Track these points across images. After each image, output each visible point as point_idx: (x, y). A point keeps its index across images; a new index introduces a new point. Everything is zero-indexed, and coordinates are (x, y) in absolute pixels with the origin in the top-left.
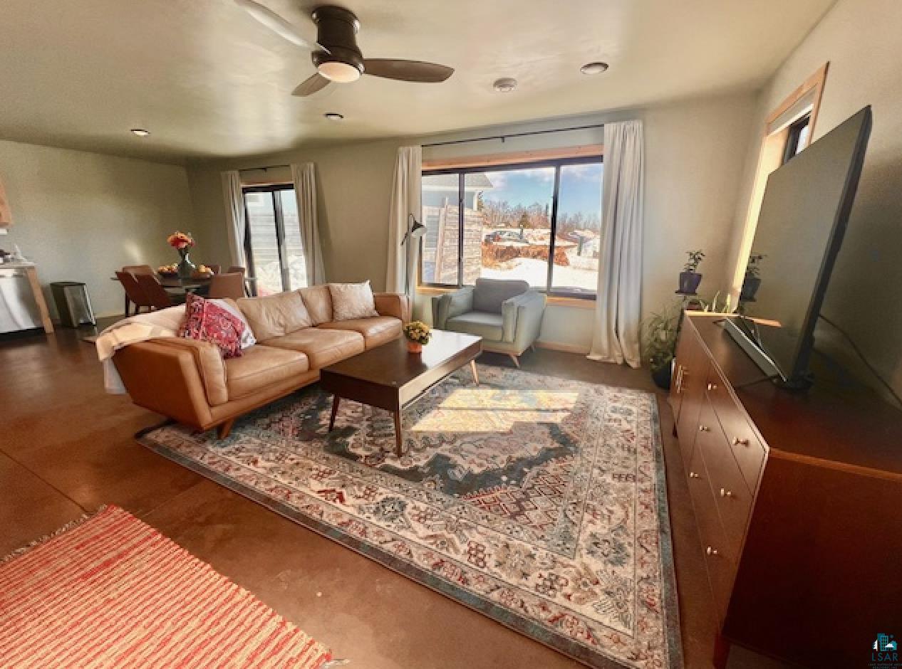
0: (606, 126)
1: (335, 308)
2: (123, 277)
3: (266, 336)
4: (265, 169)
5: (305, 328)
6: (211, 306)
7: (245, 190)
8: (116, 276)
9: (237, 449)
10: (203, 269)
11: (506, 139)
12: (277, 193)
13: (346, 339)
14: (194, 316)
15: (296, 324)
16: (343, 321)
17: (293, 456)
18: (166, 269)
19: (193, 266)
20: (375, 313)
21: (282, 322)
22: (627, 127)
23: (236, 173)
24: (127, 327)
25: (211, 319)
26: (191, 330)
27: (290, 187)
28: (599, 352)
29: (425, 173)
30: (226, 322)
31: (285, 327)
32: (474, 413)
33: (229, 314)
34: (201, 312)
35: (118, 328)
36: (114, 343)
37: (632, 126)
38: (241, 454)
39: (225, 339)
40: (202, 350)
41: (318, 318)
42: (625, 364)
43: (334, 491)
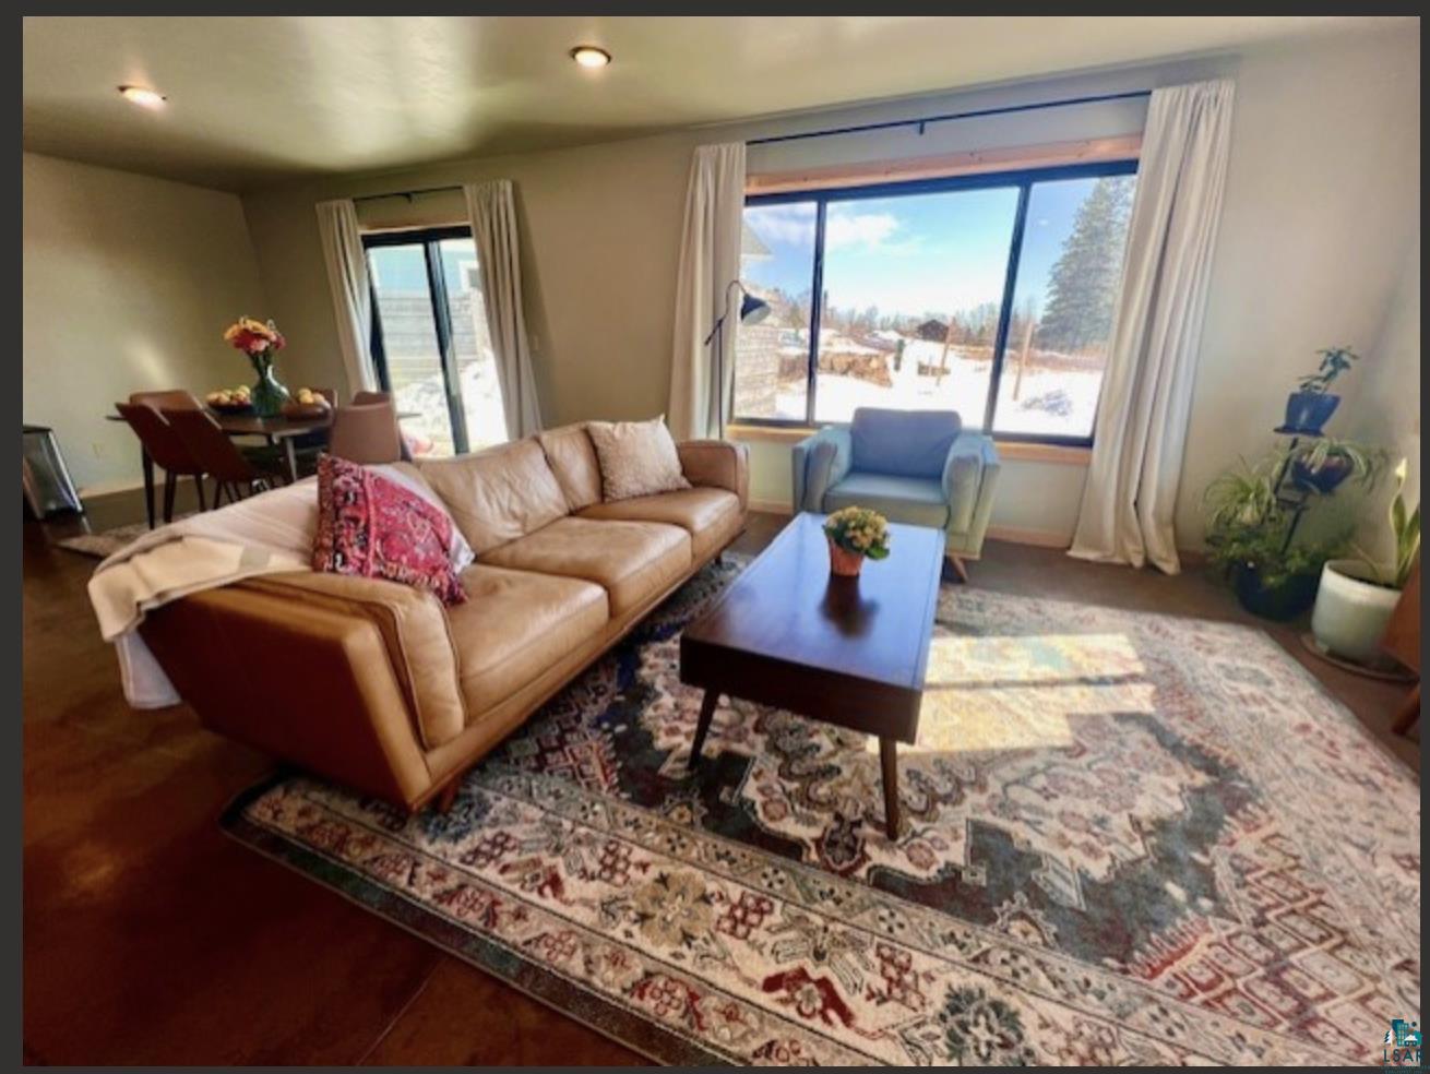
0: (1157, 95)
1: (605, 474)
2: (134, 414)
3: (491, 543)
4: (408, 195)
5: (559, 518)
6: (381, 484)
7: (370, 242)
8: (117, 413)
9: (494, 843)
10: (307, 397)
11: (927, 125)
12: (433, 246)
13: (663, 541)
14: (347, 512)
15: (542, 511)
16: (627, 499)
17: (639, 854)
18: (225, 397)
19: (284, 390)
20: (684, 482)
21: (517, 508)
22: (1205, 95)
23: (348, 205)
24: (175, 548)
25: (388, 518)
26: (349, 552)
27: (462, 233)
28: (1096, 544)
29: (752, 200)
30: (420, 521)
31: (522, 519)
32: (965, 696)
33: (421, 501)
34: (361, 502)
35: (146, 550)
36: (143, 595)
37: (1213, 92)
38: (509, 857)
39: (426, 562)
40: (400, 611)
41: (581, 498)
42: (1150, 567)
43: (802, 975)
